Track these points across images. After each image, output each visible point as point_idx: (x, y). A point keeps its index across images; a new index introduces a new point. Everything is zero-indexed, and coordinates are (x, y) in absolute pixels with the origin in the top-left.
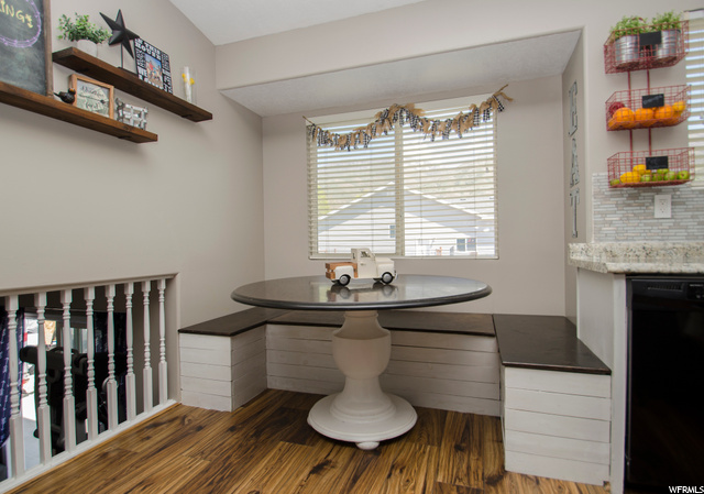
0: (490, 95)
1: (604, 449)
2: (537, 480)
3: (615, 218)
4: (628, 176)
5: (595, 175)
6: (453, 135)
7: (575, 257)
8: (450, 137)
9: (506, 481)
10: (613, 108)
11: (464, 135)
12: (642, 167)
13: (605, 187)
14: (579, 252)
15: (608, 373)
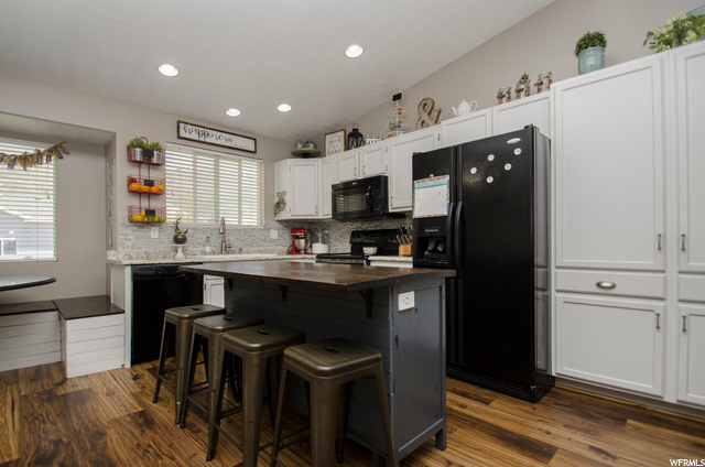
0: (52, 145)
1: (122, 349)
2: (86, 376)
3: (132, 237)
4: (138, 217)
5: (121, 215)
6: (18, 167)
7: (109, 258)
8: (15, 167)
9: (68, 382)
10: (132, 181)
11: (28, 168)
12: (143, 213)
13: (127, 221)
14: (112, 256)
15: (123, 312)
